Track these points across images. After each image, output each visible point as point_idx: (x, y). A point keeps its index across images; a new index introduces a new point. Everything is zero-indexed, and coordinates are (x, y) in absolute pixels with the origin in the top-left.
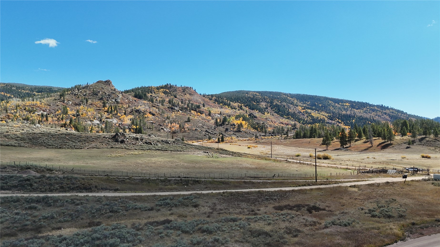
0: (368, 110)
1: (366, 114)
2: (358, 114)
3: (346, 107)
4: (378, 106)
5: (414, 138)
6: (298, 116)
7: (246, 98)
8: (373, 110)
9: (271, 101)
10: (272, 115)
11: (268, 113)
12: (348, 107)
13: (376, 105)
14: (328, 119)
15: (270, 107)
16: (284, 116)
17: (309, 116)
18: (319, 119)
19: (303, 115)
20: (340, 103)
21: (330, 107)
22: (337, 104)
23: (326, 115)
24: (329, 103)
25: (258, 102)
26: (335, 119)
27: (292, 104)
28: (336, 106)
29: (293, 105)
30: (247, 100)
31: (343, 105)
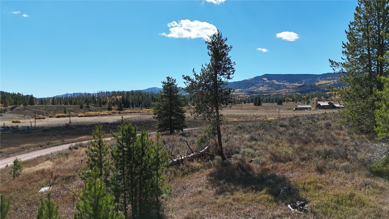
5: (6, 108)
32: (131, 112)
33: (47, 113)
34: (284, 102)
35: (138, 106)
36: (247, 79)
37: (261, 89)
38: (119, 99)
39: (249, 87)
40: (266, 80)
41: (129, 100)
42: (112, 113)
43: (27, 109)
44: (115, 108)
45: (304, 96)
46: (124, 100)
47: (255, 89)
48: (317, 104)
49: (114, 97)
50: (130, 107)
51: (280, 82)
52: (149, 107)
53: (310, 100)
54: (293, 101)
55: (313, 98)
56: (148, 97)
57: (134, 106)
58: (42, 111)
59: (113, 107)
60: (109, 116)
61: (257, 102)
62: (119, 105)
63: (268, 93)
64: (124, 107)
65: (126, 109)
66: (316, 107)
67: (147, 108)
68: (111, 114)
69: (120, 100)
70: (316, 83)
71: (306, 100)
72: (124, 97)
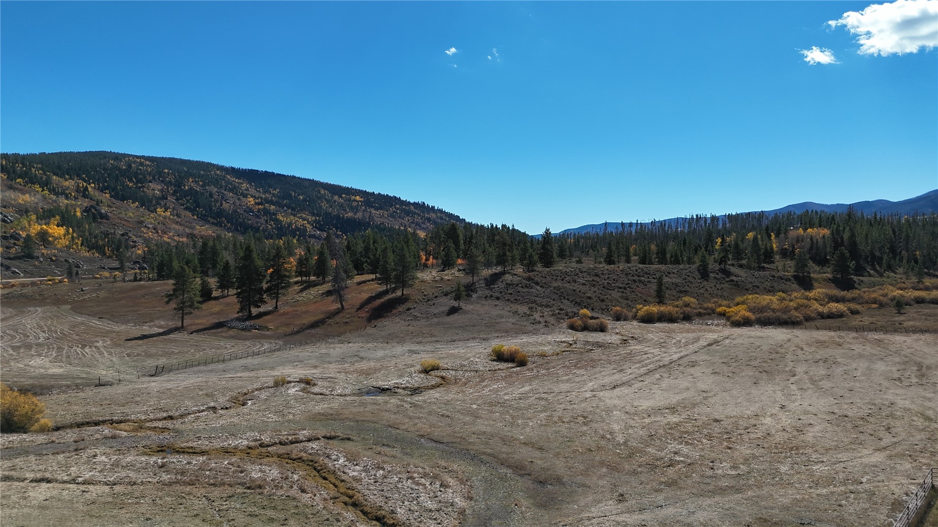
0: (398, 211)
1: (393, 220)
2: (379, 219)
3: (354, 204)
4: (416, 205)
5: (473, 277)
6: (244, 219)
7: (104, 169)
8: (408, 213)
9: (177, 181)
10: (177, 215)
11: (166, 210)
12: (360, 203)
13: (412, 201)
14: (314, 227)
15: (173, 194)
16: (209, 219)
17: (271, 219)
18: (293, 227)
19: (258, 217)
20: (343, 195)
21: (322, 202)
22: (336, 198)
23: (310, 220)
24: (320, 193)
25: (139, 181)
26: (329, 229)
27: (233, 191)
28: (335, 201)
29: (236, 194)
30: (109, 175)
31: (350, 200)
33: (603, 301)
43: (537, 284)
44: (823, 275)
58: (584, 289)
59: (813, 274)
62: (836, 265)
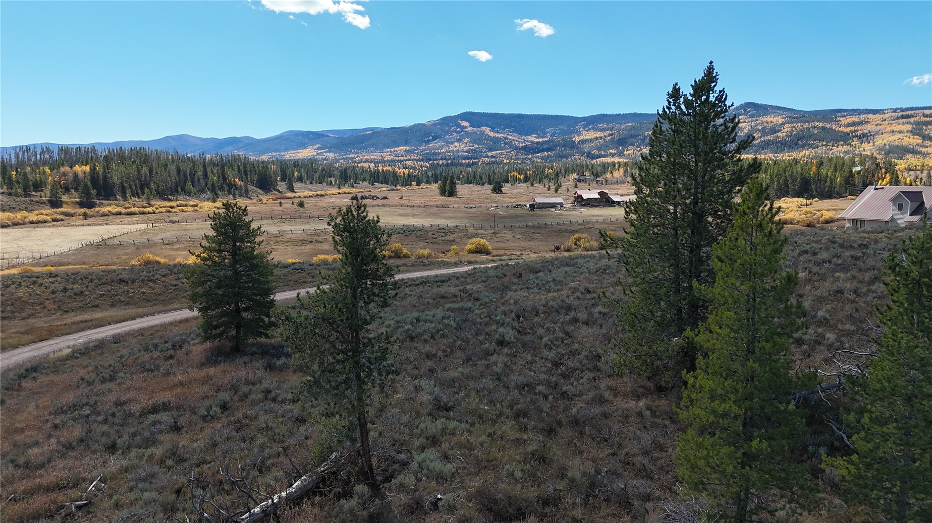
32: (119, 214)
34: (506, 184)
35: (137, 194)
36: (424, 121)
37: (456, 147)
38: (81, 175)
39: (428, 142)
40: (466, 127)
41: (111, 177)
42: (61, 217)
44: (73, 200)
45: (550, 171)
46: (98, 177)
47: (442, 147)
48: (576, 195)
49: (68, 169)
50: (115, 195)
51: (497, 132)
52: (171, 195)
53: (561, 179)
54: (526, 180)
55: (568, 176)
56: (165, 169)
57: (128, 195)
59: (65, 198)
60: (54, 226)
61: (447, 188)
62: (82, 193)
63: (471, 158)
64: (99, 195)
65: (104, 202)
66: (574, 201)
67: (165, 200)
68: (62, 220)
69: (85, 177)
70: (574, 137)
71: (552, 179)
72: (95, 169)
